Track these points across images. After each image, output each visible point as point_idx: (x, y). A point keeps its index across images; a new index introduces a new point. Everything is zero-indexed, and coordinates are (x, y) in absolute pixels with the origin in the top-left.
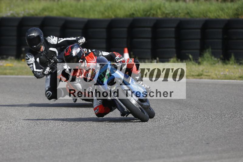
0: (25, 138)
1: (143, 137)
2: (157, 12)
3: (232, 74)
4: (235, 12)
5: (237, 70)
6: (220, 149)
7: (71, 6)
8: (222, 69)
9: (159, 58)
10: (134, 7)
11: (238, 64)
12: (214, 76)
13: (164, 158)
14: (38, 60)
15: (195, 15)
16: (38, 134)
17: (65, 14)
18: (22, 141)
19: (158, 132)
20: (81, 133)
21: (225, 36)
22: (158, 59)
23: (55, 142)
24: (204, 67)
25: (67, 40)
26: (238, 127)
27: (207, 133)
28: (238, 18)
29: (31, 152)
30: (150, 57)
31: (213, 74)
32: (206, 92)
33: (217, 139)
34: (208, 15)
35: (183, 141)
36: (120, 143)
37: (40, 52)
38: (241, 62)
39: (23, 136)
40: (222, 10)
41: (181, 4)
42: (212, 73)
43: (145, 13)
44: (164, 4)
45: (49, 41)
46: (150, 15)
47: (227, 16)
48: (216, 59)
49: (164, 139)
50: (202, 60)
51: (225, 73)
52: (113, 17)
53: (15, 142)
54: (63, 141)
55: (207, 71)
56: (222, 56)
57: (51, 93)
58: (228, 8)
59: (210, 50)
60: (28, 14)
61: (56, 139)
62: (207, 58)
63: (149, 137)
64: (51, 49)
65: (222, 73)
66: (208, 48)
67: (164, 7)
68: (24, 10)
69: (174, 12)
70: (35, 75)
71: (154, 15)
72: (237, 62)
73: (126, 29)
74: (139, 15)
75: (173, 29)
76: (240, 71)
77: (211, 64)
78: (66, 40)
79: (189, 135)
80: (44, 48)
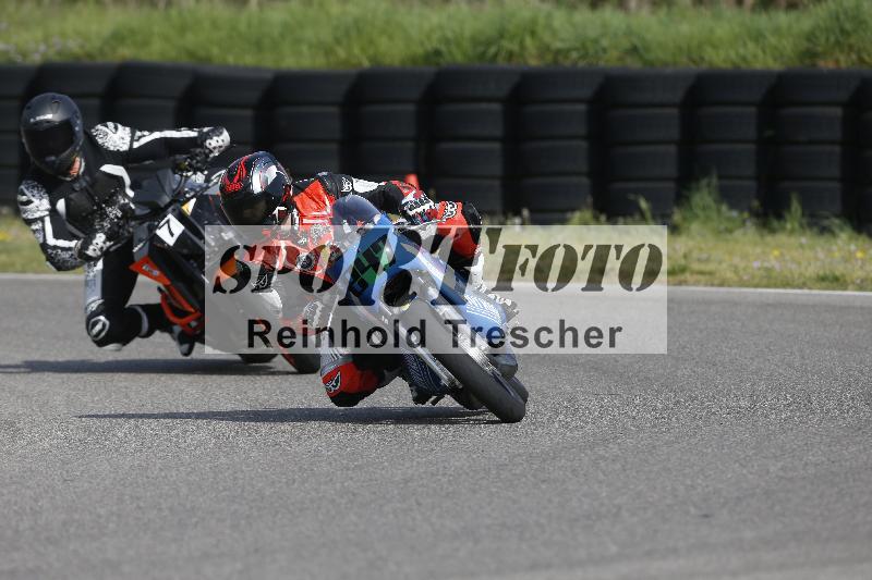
0: (51, 498)
1: (474, 492)
2: (522, 46)
3: (794, 266)
4: (805, 44)
5: (809, 254)
6: (749, 534)
7: (215, 25)
8: (758, 250)
9: (531, 211)
10: (441, 27)
11: (815, 229)
12: (730, 275)
13: (548, 566)
14: (61, 205)
15: (658, 55)
16: (98, 484)
17: (191, 54)
18: (41, 507)
19: (529, 476)
20: (252, 479)
21: (769, 133)
22: (526, 213)
23: (160, 509)
24: (691, 243)
25: (165, 139)
26: (813, 455)
27: (702, 477)
28: (814, 65)
29: (71, 547)
30: (498, 207)
31: (724, 265)
32: (701, 331)
33: (738, 498)
34: (707, 58)
35: (619, 508)
36: (391, 516)
37: (68, 179)
38: (826, 223)
39: (42, 490)
40: (758, 37)
41: (610, 16)
42: (720, 263)
43: (480, 49)
44: (549, 16)
45: (100, 141)
46: (496, 55)
47: (775, 60)
48: (734, 214)
49: (550, 501)
50: (685, 219)
51: (766, 264)
52: (366, 64)
53: (15, 512)
54: (188, 506)
55: (704, 256)
56: (755, 203)
57: (107, 323)
58: (777, 31)
59: (715, 181)
60: (59, 53)
61: (162, 501)
62: (704, 208)
63: (497, 492)
64: (108, 168)
65: (756, 264)
66: (706, 173)
67: (549, 26)
68: (46, 40)
69: (584, 46)
70: (50, 259)
71: (511, 55)
72: (810, 225)
73: (411, 108)
74: (457, 57)
75: (582, 107)
76: (821, 255)
77: (718, 233)
78: (161, 138)
79: (641, 487)
80: (83, 164)
